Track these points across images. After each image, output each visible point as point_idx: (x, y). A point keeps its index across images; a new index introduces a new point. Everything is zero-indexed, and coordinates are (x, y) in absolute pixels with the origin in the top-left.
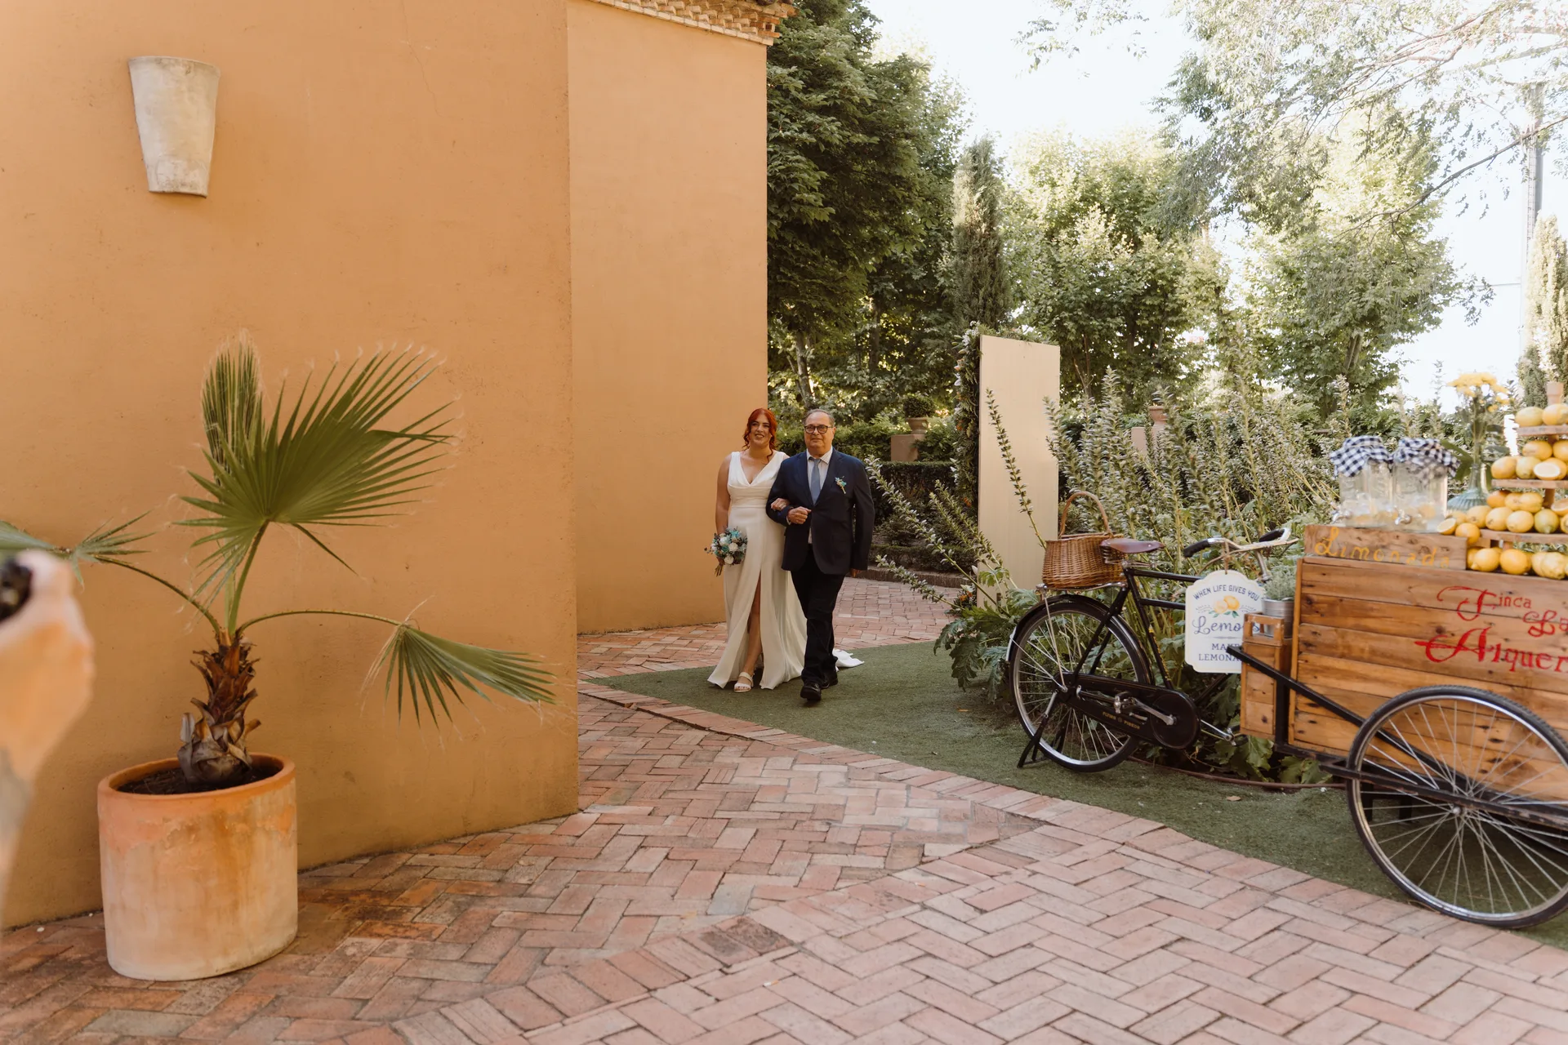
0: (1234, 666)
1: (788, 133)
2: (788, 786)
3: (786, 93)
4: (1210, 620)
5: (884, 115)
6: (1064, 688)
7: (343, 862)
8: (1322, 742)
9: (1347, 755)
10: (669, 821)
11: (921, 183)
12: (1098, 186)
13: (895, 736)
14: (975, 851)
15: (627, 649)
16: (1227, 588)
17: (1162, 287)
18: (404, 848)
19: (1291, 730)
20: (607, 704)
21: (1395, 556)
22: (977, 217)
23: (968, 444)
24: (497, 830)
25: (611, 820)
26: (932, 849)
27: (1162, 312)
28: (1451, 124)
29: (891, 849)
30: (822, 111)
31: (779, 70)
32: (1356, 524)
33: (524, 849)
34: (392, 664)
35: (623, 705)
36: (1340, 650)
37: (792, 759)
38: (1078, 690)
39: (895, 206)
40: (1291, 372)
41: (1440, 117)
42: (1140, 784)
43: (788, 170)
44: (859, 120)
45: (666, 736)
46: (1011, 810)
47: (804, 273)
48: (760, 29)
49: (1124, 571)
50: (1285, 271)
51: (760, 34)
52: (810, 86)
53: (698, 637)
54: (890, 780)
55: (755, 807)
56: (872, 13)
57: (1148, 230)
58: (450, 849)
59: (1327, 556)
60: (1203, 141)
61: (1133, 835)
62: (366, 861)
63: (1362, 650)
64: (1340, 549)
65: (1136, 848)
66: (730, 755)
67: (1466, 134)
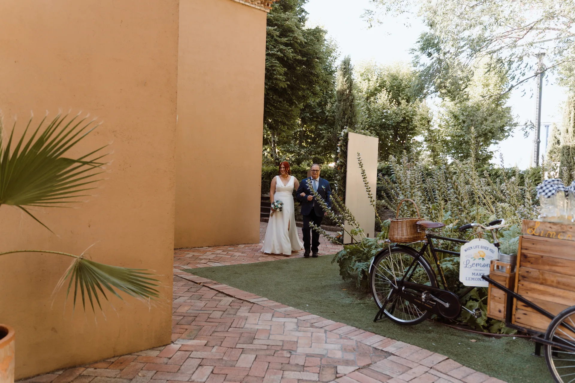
0: (485, 284)
1: (273, 52)
2: (270, 330)
3: (272, 37)
4: (472, 262)
5: (309, 49)
6: (396, 287)
7: (48, 373)
8: (530, 324)
9: (544, 332)
10: (214, 350)
11: (322, 75)
12: (385, 81)
13: (316, 302)
14: (361, 370)
15: (201, 256)
16: (480, 247)
17: (407, 120)
18: (83, 365)
19: (513, 317)
20: (190, 282)
21: (569, 237)
22: (345, 87)
23: (342, 175)
24: (130, 354)
25: (187, 348)
26: (341, 369)
27: (407, 129)
28: (520, 63)
29: (322, 368)
30: (286, 45)
31: (270, 28)
32: (549, 220)
33: (142, 365)
34: (72, 279)
35: (197, 283)
36: (541, 281)
37: (271, 315)
38: (403, 288)
39: (311, 83)
40: (455, 153)
41: (516, 60)
42: (429, 332)
43: (272, 66)
44: (300, 51)
45: (215, 300)
46: (375, 346)
47: (276, 108)
48: (265, 5)
49: (426, 236)
50: (453, 116)
51: (264, 8)
52: (282, 35)
53: (231, 251)
54: (317, 327)
55: (256, 342)
56: (306, 10)
57: (403, 99)
58: (105, 365)
59: (533, 235)
60: (428, 65)
61: (435, 363)
62: (61, 372)
63: (553, 282)
64: (540, 232)
65: (438, 371)
66: (243, 312)
67: (526, 67)
